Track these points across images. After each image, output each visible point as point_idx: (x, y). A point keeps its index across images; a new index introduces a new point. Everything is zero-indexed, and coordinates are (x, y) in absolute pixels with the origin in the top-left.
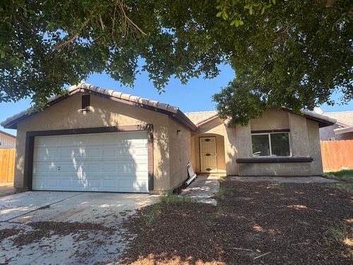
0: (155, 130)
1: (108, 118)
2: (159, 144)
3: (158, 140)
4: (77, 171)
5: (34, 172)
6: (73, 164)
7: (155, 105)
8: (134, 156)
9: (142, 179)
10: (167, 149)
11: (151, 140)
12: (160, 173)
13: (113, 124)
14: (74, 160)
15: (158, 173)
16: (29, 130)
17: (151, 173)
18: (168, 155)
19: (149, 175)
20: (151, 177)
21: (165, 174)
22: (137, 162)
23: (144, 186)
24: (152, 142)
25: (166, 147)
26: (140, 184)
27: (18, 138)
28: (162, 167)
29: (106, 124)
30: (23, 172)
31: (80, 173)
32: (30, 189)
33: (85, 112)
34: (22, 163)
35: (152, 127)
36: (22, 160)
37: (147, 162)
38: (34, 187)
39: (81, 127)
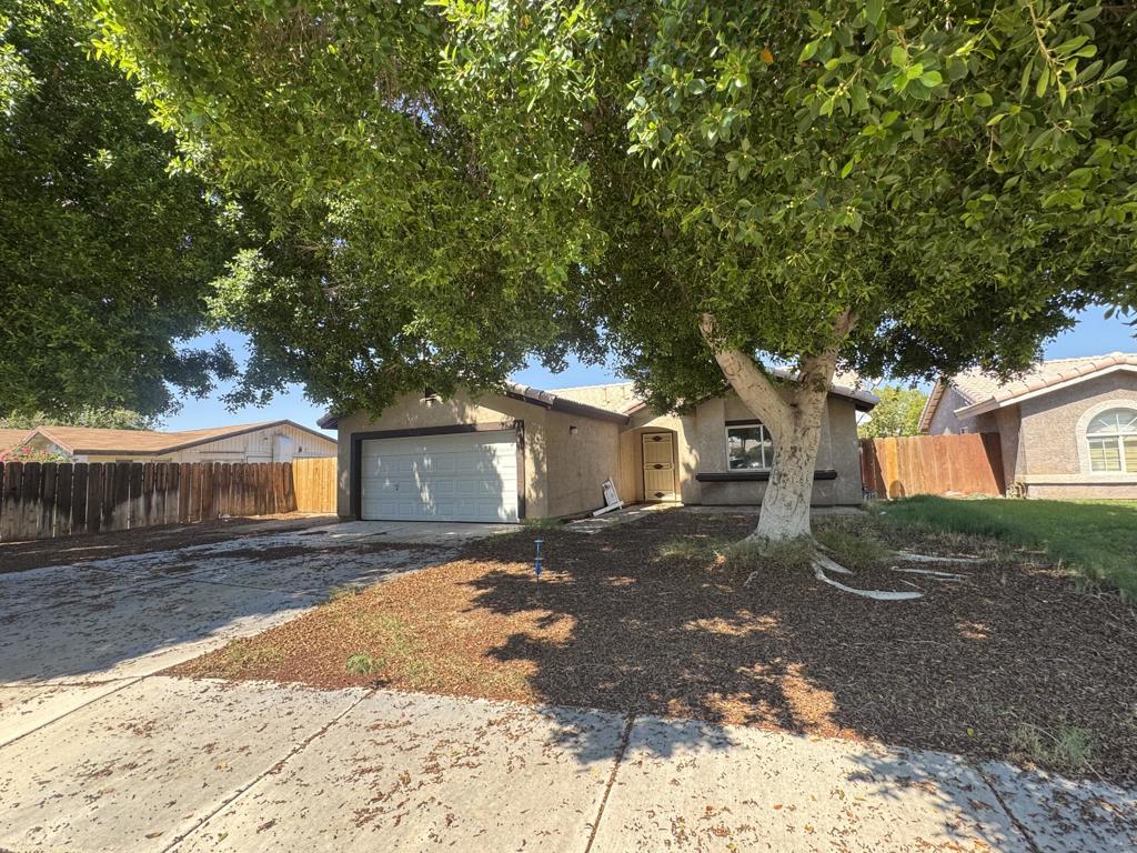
0: (526, 428)
1: (462, 414)
2: (532, 450)
3: (531, 445)
4: (421, 491)
5: (363, 493)
6: (415, 481)
7: (522, 393)
8: (499, 470)
9: (510, 503)
10: (543, 458)
11: (521, 446)
12: (534, 494)
13: (469, 421)
14: (417, 475)
15: (531, 494)
16: (355, 431)
17: (522, 495)
18: (545, 467)
19: (519, 497)
20: (522, 502)
21: (541, 495)
22: (503, 477)
23: (513, 513)
24: (523, 448)
25: (541, 455)
26: (508, 511)
27: (340, 442)
28: (536, 485)
29: (459, 422)
30: (348, 493)
31: (425, 496)
32: (359, 518)
33: (429, 403)
34: (346, 479)
35: (523, 426)
36: (345, 475)
37: (516, 477)
38: (363, 515)
39: (424, 426)
